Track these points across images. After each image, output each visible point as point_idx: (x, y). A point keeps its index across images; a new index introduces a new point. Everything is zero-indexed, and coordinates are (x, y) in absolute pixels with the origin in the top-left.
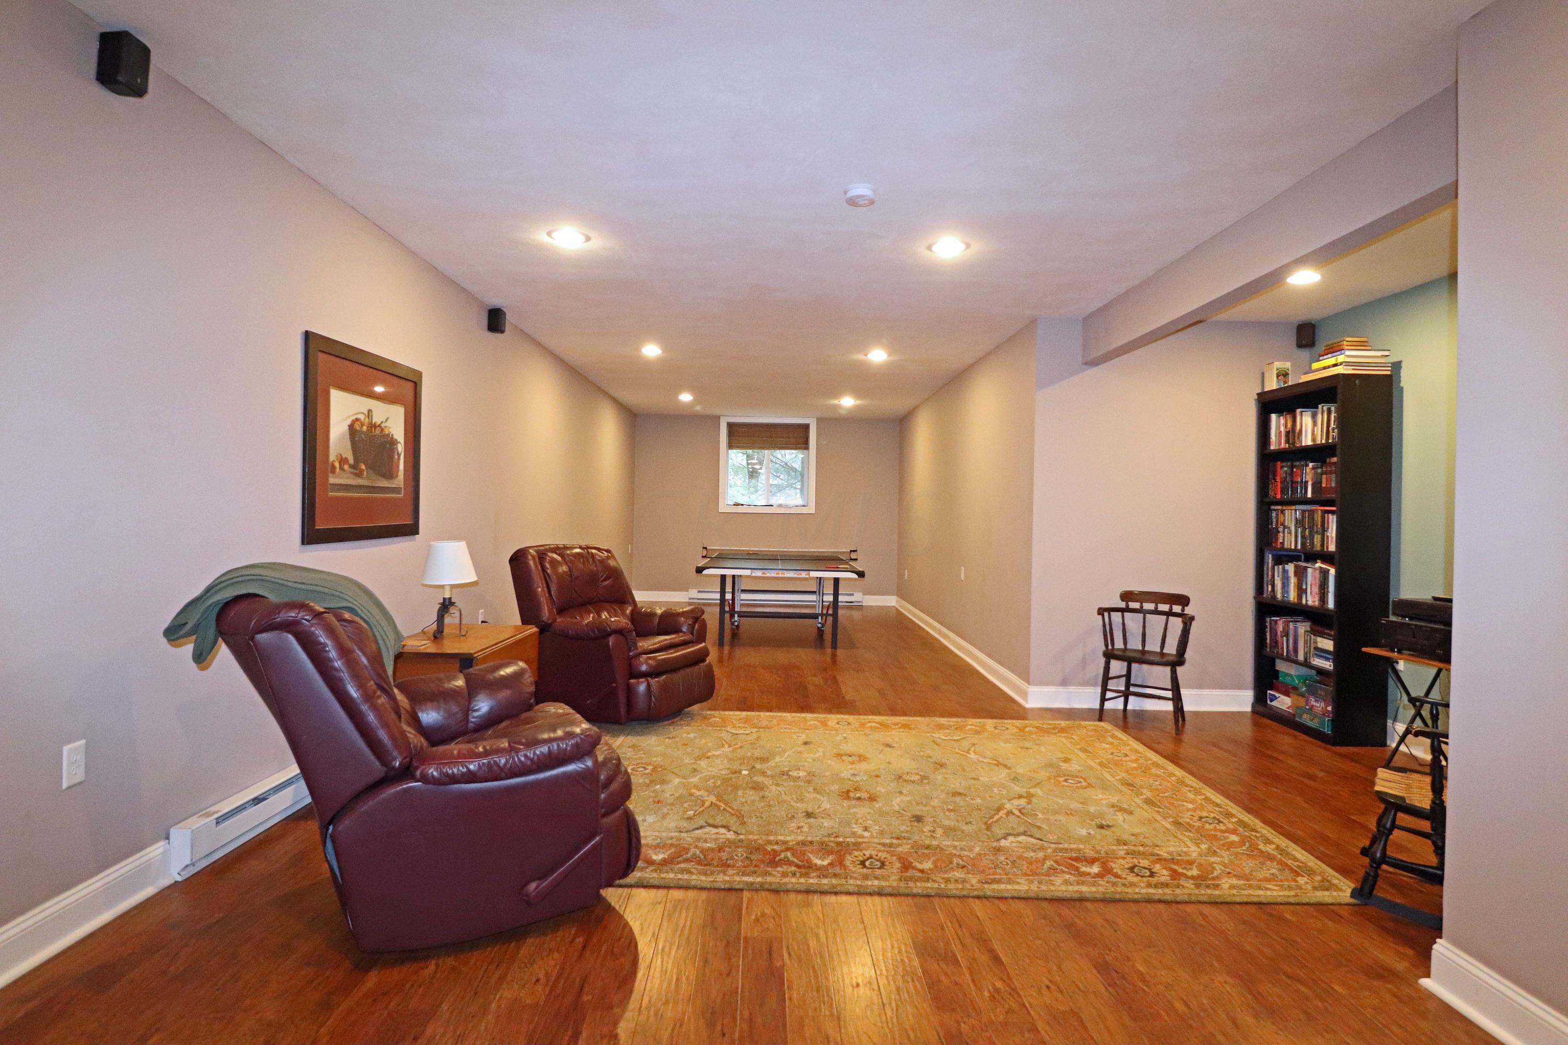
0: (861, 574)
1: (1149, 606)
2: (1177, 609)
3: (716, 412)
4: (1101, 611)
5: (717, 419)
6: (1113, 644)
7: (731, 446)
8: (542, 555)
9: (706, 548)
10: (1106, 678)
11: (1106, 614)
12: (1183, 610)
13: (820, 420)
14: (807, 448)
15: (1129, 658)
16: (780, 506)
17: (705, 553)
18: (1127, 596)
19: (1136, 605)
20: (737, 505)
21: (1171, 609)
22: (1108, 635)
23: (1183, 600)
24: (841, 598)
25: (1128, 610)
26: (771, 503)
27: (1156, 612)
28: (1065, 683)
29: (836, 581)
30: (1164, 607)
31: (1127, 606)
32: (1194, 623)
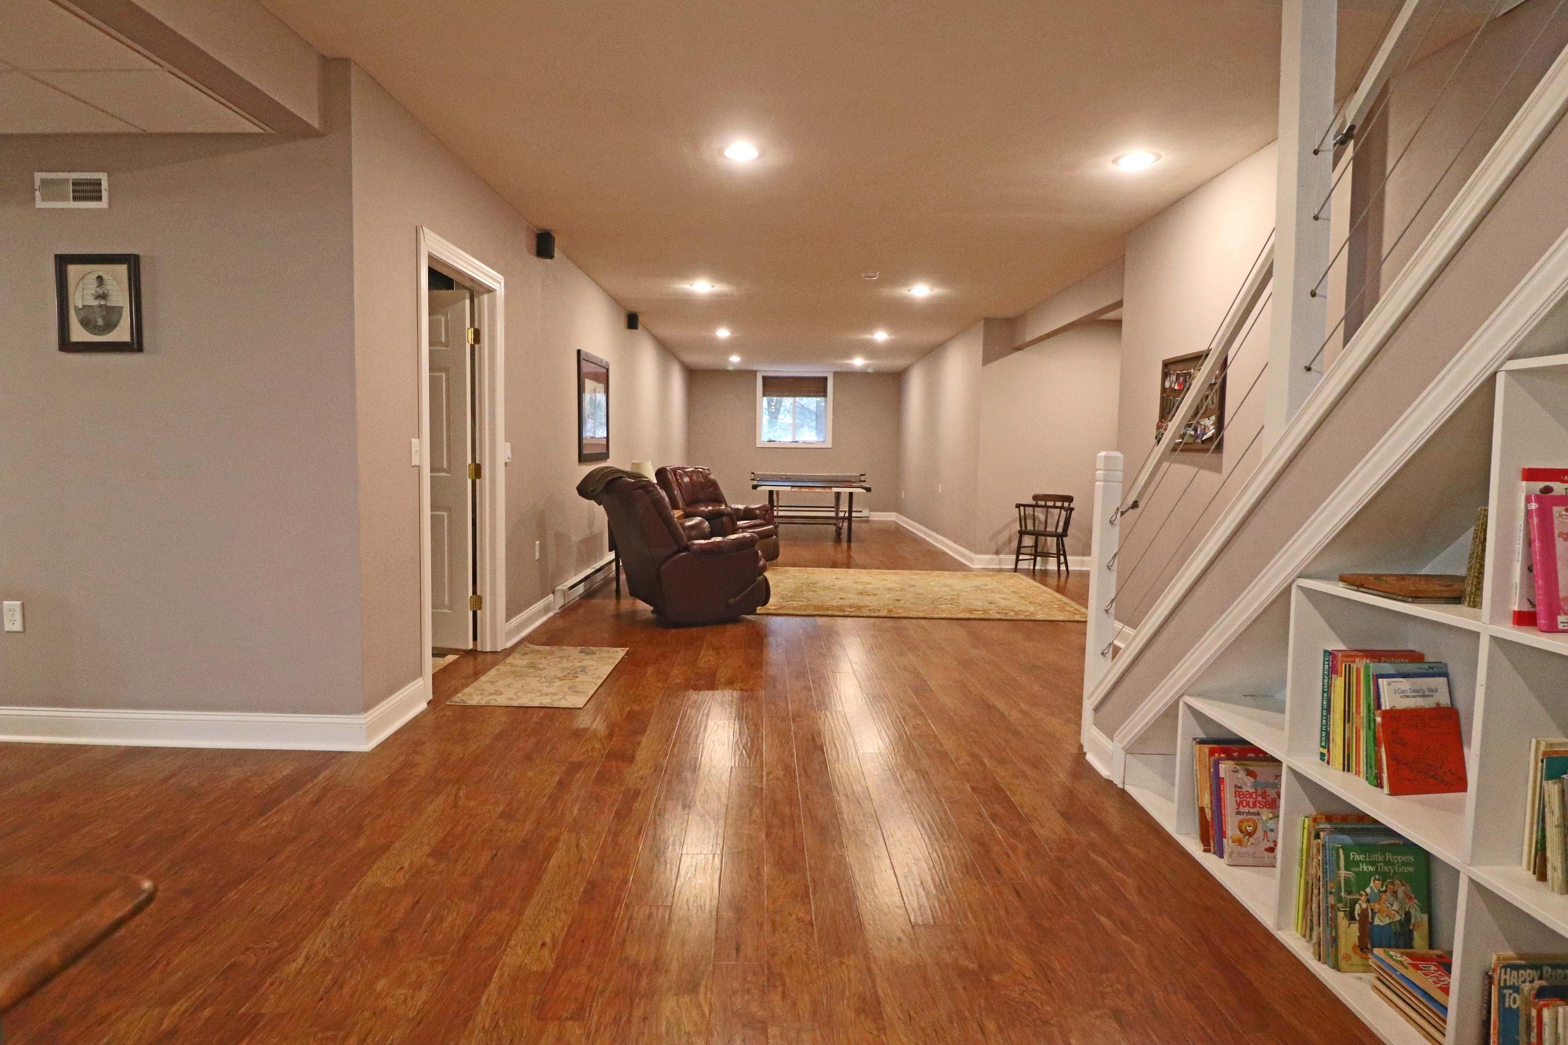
0: (868, 490)
1: (1050, 503)
2: (1066, 504)
3: (755, 368)
4: (1018, 506)
5: (754, 373)
6: (1026, 526)
7: (764, 395)
8: (674, 471)
9: (753, 473)
10: (1020, 547)
11: (1022, 508)
12: (1069, 505)
13: (836, 374)
14: (825, 396)
15: (1036, 534)
16: (804, 442)
17: (753, 478)
18: (1036, 498)
19: (1042, 503)
20: (770, 441)
21: (1063, 505)
22: (1022, 519)
23: (1070, 499)
24: (854, 514)
25: (1037, 506)
26: (797, 439)
27: (1054, 507)
28: (997, 553)
29: (851, 494)
30: (1059, 504)
31: (1037, 503)
32: (1073, 512)
